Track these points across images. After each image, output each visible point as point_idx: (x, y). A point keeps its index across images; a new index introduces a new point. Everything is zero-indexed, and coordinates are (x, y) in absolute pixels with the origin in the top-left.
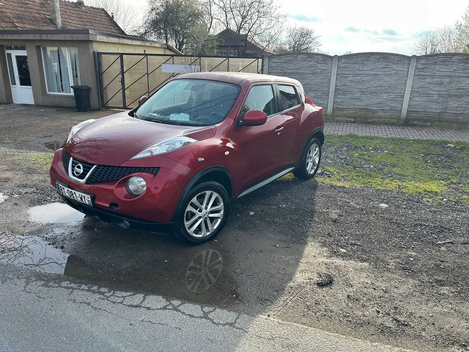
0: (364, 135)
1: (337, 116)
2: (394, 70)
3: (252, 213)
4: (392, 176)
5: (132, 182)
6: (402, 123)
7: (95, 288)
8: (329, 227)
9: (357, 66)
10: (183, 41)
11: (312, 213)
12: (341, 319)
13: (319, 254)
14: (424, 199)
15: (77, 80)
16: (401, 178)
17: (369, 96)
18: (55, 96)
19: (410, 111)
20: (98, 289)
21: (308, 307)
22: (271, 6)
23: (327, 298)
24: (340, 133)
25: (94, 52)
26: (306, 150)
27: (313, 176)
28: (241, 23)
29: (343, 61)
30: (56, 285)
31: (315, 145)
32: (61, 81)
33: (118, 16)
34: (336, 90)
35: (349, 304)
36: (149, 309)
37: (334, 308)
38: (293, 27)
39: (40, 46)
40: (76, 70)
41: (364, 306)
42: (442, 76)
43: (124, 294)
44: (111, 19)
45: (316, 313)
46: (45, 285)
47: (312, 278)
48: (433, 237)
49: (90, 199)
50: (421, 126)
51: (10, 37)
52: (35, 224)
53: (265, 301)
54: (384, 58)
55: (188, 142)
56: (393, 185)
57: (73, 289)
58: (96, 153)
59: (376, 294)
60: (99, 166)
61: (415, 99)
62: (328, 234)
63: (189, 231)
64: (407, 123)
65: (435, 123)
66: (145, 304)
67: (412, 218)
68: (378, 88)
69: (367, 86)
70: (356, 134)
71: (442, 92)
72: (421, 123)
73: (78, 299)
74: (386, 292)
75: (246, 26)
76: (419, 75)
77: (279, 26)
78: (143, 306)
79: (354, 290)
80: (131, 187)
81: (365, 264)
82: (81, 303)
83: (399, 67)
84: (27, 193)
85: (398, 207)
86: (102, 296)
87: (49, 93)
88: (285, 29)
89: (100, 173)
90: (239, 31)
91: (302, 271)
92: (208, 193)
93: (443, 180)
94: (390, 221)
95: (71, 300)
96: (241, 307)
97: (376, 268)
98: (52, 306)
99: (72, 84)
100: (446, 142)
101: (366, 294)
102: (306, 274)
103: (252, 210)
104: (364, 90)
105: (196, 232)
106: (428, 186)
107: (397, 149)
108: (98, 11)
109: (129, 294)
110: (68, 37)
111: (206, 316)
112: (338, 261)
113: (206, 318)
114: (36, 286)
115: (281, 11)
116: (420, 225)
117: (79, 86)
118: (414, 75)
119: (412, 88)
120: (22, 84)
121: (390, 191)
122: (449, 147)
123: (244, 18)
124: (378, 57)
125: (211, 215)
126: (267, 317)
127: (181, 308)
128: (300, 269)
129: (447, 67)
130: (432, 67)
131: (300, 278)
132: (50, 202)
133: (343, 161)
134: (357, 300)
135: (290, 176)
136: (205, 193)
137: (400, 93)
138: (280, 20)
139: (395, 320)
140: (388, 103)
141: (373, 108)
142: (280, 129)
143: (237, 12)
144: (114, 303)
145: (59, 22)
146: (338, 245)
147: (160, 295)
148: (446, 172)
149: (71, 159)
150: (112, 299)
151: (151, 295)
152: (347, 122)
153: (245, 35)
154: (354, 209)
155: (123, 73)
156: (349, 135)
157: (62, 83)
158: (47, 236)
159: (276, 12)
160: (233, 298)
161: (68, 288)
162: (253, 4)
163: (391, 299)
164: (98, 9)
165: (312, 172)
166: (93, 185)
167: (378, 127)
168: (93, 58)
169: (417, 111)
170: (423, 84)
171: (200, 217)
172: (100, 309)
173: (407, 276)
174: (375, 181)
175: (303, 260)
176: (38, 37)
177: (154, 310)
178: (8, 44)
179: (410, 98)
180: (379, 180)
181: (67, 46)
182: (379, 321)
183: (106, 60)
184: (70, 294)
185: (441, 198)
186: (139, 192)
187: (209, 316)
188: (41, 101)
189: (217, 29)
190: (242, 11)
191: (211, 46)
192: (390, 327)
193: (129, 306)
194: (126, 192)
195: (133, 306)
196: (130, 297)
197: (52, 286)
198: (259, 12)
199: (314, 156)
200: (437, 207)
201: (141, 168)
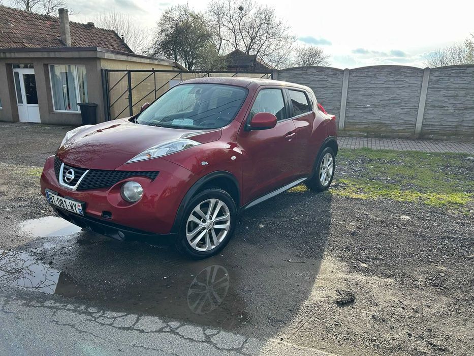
0: (379, 148)
1: (349, 131)
2: (407, 83)
3: (262, 226)
4: (411, 188)
5: (128, 188)
6: (417, 137)
7: (83, 308)
8: (347, 240)
9: (369, 80)
10: (192, 61)
11: (328, 225)
12: (367, 344)
13: (338, 269)
14: (449, 211)
15: (84, 98)
16: (422, 189)
17: (381, 109)
18: (62, 114)
19: (424, 125)
20: (86, 309)
21: (328, 330)
22: (279, 27)
23: (349, 319)
24: (353, 147)
25: (102, 70)
26: (319, 160)
27: (327, 188)
28: (250, 44)
29: (354, 74)
30: (39, 304)
31: (328, 154)
32: (68, 99)
33: (128, 39)
34: (348, 104)
35: (375, 326)
36: (142, 331)
37: (357, 330)
38: (302, 47)
39: (48, 64)
40: (83, 88)
41: (392, 328)
42: (457, 88)
43: (115, 314)
44: (121, 41)
45: (337, 337)
46: (26, 305)
47: (330, 295)
48: (464, 251)
49: (81, 208)
50: (438, 140)
51: (18, 55)
52: (24, 238)
53: (277, 323)
54: (396, 71)
55: (191, 145)
56: (413, 197)
57: (57, 308)
58: (91, 159)
59: (406, 314)
60: (92, 170)
61: (430, 112)
62: (347, 248)
63: (191, 244)
64: (422, 137)
65: (452, 137)
66: (139, 326)
67: (438, 231)
68: (391, 101)
69: (380, 99)
70: (370, 147)
71: (457, 105)
72: (436, 137)
73: (62, 321)
74: (416, 312)
75: (255, 46)
76: (434, 88)
77: (288, 47)
78: (135, 328)
79: (380, 309)
80: (126, 194)
81: (389, 280)
82: (64, 325)
83: (412, 80)
84: (20, 206)
85: (422, 218)
86: (89, 317)
87: (56, 111)
88: (294, 49)
89: (93, 179)
90: (248, 52)
91: (319, 288)
92: (213, 201)
93: (467, 191)
94: (415, 233)
95: (53, 321)
96: (249, 329)
97: (403, 284)
98: (31, 328)
99: (79, 101)
100: (466, 155)
101: (393, 314)
102: (324, 292)
103: (262, 223)
104: (376, 104)
105: (199, 245)
106: (452, 198)
107: (414, 161)
108: (108, 33)
109: (120, 314)
110: (76, 55)
111: (208, 340)
112: (360, 277)
113: (208, 342)
114: (16, 306)
115: (289, 33)
116: (448, 237)
117: (87, 103)
118: (428, 88)
119: (426, 101)
120: (28, 102)
121: (411, 202)
122: (469, 159)
123: (252, 39)
124: (390, 70)
125: (216, 227)
126: (279, 341)
127: (180, 330)
128: (316, 285)
129: (461, 79)
130: (447, 79)
131: (316, 295)
132: (44, 215)
133: (358, 173)
134: (383, 321)
135: (302, 188)
136: (210, 202)
137: (414, 106)
138: (289, 40)
139: (430, 344)
140: (402, 117)
141: (387, 122)
142: (291, 135)
143: (246, 33)
144: (103, 325)
145: (69, 43)
146: (358, 259)
147: (156, 315)
148: (470, 183)
149: (63, 164)
150: (100, 320)
151: (145, 315)
152: (360, 137)
153: (254, 55)
154: (374, 221)
155: (130, 90)
156: (363, 149)
157: (69, 102)
158: (35, 251)
159: (285, 33)
160: (240, 319)
161: (51, 308)
162: (262, 25)
163: (424, 320)
164: (109, 31)
165: (326, 184)
166: (85, 192)
167: (393, 141)
168: (100, 75)
169: (432, 125)
170: (437, 96)
171: (204, 229)
172: (86, 332)
173: (439, 294)
174: (393, 193)
175: (320, 276)
176: (45, 55)
177: (148, 333)
178: (16, 62)
179: (425, 111)
180: (398, 192)
181: (75, 64)
182: (412, 346)
183: (114, 78)
184: (53, 315)
185: (467, 209)
186: (135, 199)
187: (212, 340)
188: (48, 118)
189: (226, 50)
190: (251, 32)
191: (220, 66)
192: (425, 353)
193: (119, 328)
194: (120, 199)
195: (124, 329)
196: (122, 318)
197: (33, 306)
198: (267, 32)
199: (327, 167)
200: (463, 218)
201: (137, 172)
